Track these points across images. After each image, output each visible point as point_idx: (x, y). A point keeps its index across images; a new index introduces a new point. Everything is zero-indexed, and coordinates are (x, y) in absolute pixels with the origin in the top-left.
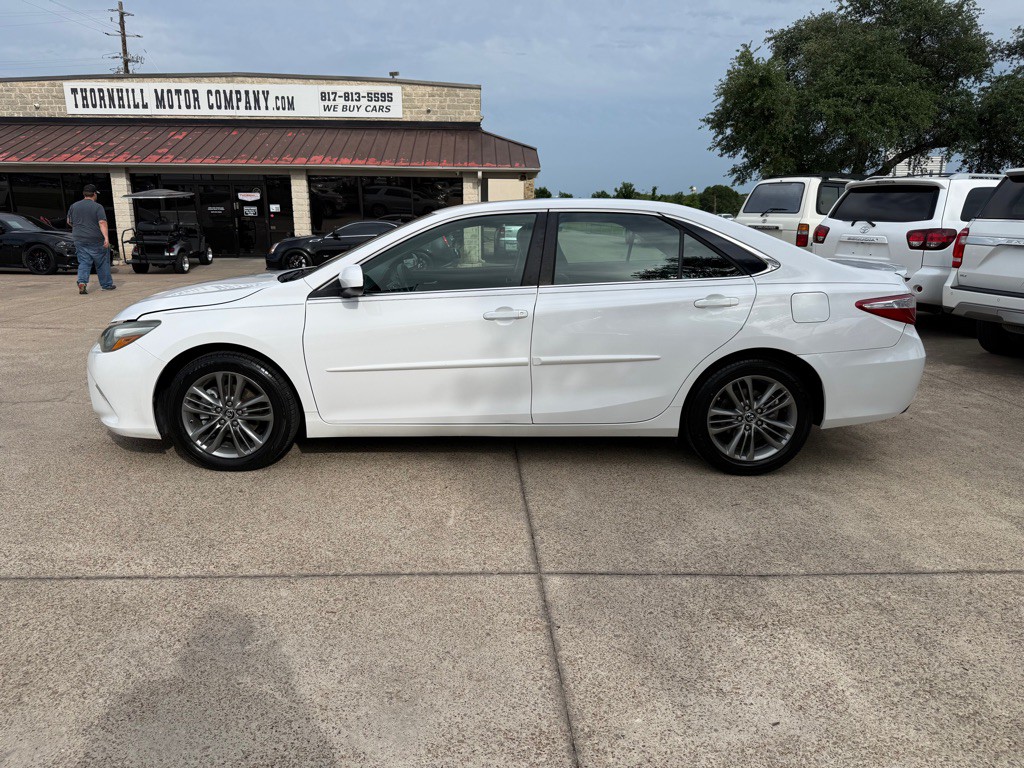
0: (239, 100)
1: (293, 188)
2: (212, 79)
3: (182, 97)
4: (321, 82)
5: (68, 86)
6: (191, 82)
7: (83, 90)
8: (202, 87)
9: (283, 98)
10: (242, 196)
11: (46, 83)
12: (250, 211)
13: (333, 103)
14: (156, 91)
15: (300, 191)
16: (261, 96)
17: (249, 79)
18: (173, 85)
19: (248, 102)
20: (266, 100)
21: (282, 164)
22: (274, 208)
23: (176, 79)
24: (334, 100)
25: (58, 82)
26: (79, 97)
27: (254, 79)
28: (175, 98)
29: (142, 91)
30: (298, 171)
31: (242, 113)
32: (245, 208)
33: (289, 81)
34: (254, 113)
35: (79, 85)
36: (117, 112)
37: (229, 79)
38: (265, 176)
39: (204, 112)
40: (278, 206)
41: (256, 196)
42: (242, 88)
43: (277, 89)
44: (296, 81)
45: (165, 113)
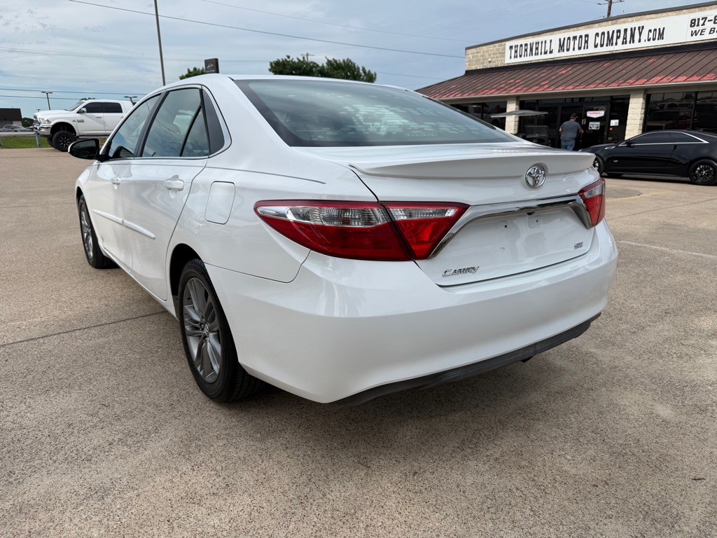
0: (618, 37)
1: (631, 106)
2: (601, 24)
3: (577, 42)
4: (694, 10)
5: (508, 44)
6: (585, 29)
7: (516, 46)
8: (591, 31)
9: (655, 30)
10: (590, 114)
11: (497, 44)
12: (594, 126)
13: (701, 28)
14: (560, 39)
15: (636, 109)
16: (637, 32)
17: (630, 19)
18: (571, 33)
19: (625, 38)
20: (640, 34)
21: (624, 86)
22: (614, 123)
23: (575, 29)
24: (703, 24)
25: (503, 43)
26: (513, 51)
27: (634, 18)
28: (572, 42)
29: (551, 41)
30: (636, 91)
31: (619, 47)
32: (590, 123)
33: (664, 14)
34: (630, 47)
35: (513, 43)
36: (534, 58)
37: (614, 21)
38: (612, 97)
39: (591, 50)
40: (617, 121)
41: (601, 114)
42: (622, 27)
43: (650, 23)
44: (670, 13)
45: (565, 55)
